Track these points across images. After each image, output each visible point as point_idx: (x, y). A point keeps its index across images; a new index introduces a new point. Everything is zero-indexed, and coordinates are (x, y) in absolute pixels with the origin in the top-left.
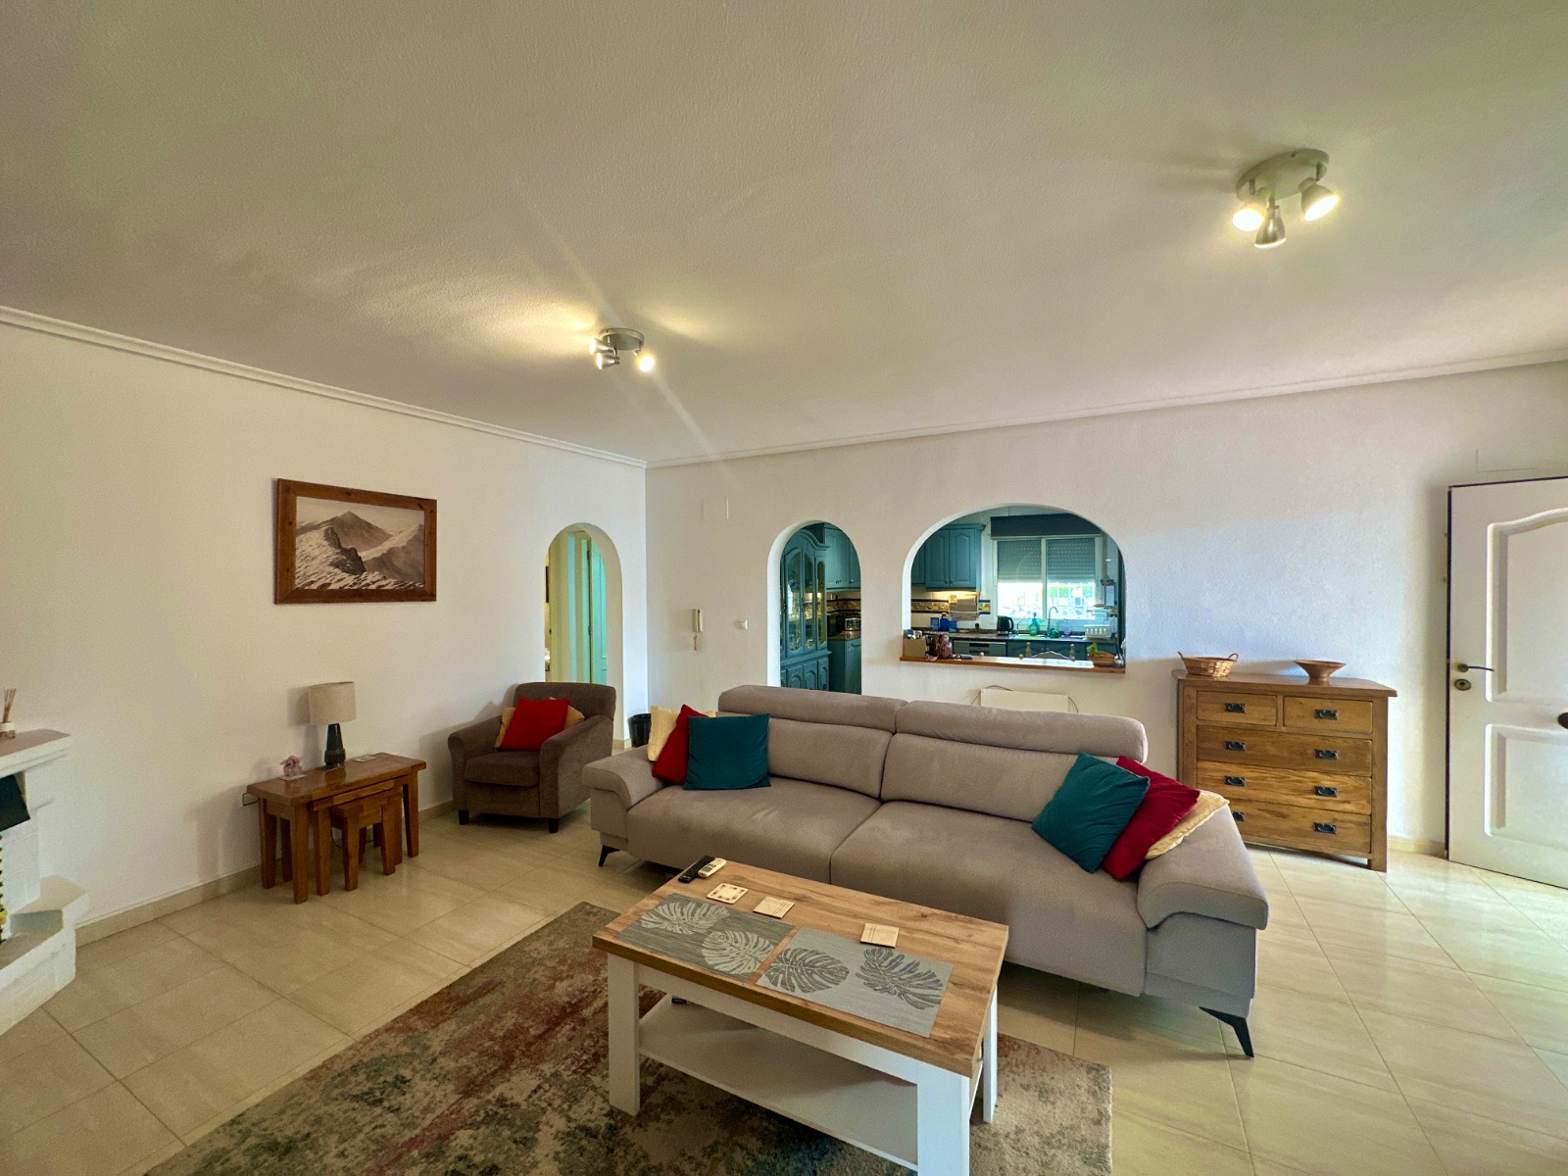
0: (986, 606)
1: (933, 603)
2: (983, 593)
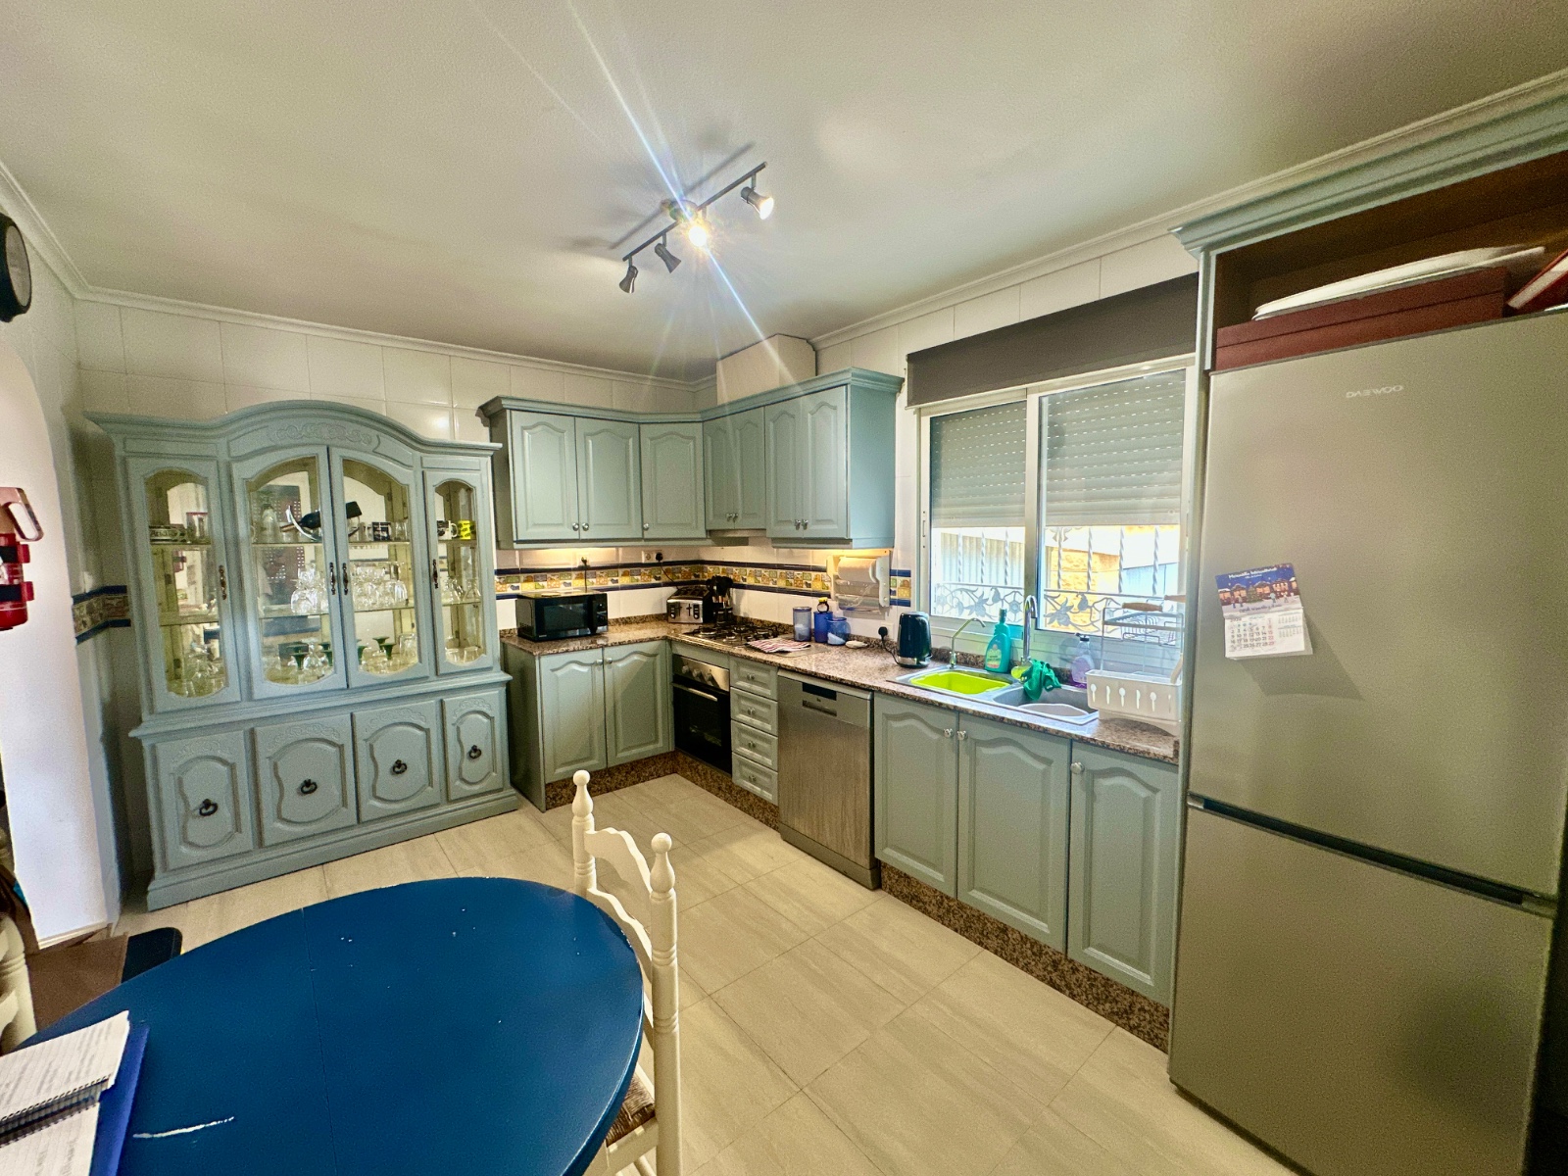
0: (904, 585)
2: (897, 553)
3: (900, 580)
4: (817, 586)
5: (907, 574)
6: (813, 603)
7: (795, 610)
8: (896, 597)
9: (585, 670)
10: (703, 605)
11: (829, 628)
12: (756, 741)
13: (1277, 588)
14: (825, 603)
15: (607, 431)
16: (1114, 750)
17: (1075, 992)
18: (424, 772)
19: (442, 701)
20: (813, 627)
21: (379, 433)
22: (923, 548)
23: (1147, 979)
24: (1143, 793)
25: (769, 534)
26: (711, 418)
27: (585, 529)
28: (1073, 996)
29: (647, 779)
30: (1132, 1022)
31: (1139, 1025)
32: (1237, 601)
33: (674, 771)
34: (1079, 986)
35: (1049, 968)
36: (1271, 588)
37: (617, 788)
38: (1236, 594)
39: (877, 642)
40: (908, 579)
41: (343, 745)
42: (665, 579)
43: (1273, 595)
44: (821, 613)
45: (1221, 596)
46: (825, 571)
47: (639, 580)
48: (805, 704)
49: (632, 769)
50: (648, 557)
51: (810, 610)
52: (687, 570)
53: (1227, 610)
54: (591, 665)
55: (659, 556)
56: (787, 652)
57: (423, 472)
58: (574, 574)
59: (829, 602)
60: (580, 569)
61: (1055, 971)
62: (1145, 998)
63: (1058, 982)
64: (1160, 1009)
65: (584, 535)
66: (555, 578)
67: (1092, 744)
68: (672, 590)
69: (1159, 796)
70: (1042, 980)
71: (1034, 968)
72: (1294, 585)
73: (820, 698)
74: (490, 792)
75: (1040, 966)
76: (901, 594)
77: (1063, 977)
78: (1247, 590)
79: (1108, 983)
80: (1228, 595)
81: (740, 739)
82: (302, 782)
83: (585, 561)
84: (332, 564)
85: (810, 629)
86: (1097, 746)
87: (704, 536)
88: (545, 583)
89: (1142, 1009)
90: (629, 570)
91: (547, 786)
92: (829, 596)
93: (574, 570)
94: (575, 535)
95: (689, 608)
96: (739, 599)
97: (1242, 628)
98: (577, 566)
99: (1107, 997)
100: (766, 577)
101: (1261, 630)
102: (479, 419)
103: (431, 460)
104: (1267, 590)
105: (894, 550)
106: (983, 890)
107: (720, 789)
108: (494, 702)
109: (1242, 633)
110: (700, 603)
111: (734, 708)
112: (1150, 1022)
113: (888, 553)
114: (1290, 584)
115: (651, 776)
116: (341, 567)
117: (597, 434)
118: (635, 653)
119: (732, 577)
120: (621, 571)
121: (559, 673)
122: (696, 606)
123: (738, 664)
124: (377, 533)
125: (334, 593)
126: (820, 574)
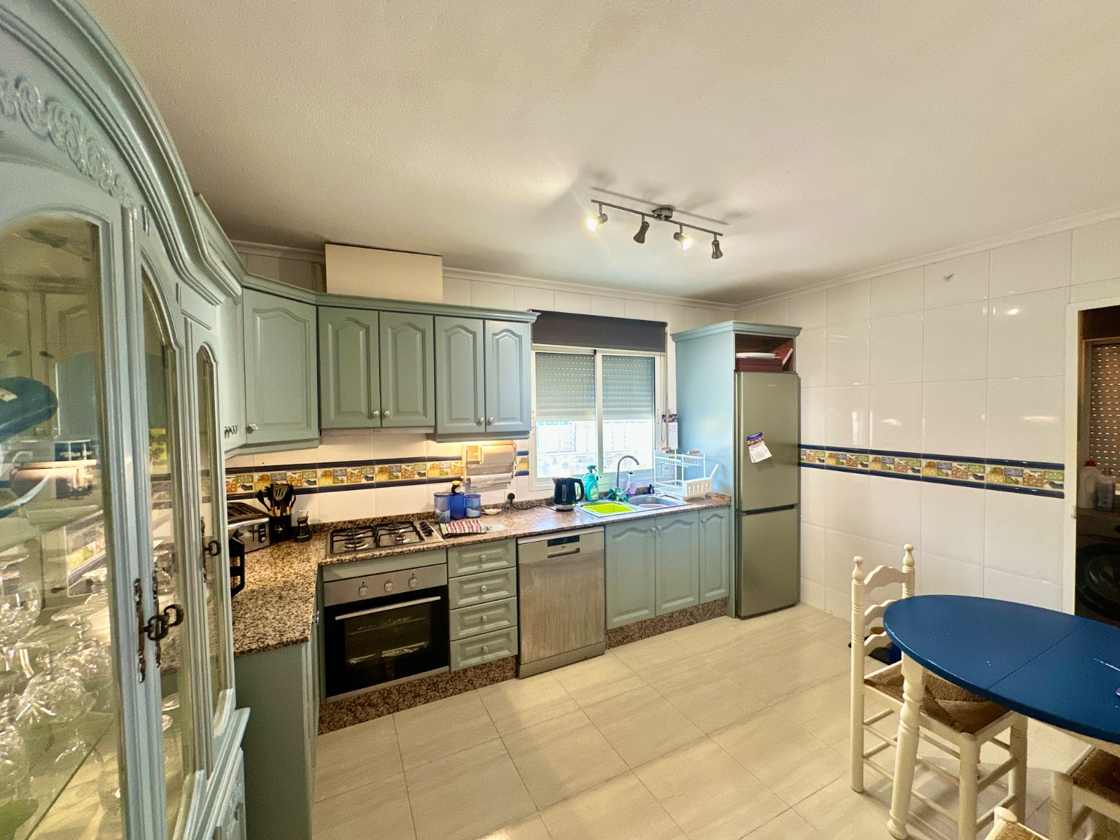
0: (522, 461)
1: (429, 464)
3: (519, 458)
4: (434, 474)
5: (526, 453)
6: (446, 488)
7: (436, 496)
11: (464, 506)
13: (759, 440)
14: (459, 485)
22: (533, 434)
23: (723, 591)
24: (719, 520)
31: (717, 613)
35: (689, 617)
39: (507, 505)
40: (526, 457)
46: (460, 459)
48: (550, 557)
51: (446, 494)
61: (692, 616)
63: (692, 621)
64: (725, 601)
69: (724, 519)
72: (762, 440)
73: (564, 545)
75: (686, 620)
76: (522, 468)
81: (463, 623)
89: (718, 605)
100: (353, 476)
107: (416, 696)
112: (720, 608)
122: (262, 526)
126: (438, 462)
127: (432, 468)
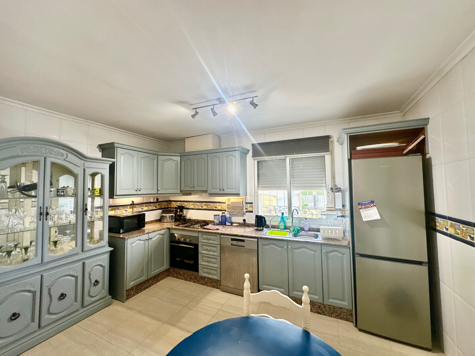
0: (250, 207)
2: (248, 197)
3: (249, 205)
4: (219, 208)
5: (252, 203)
6: (220, 213)
7: (215, 215)
8: (248, 210)
9: (142, 242)
10: (175, 215)
11: (226, 221)
12: (209, 259)
13: (371, 205)
14: (224, 213)
15: (148, 157)
16: (334, 245)
17: (325, 313)
18: (73, 296)
19: (84, 262)
20: (220, 220)
21: (68, 153)
22: (256, 195)
23: (346, 303)
24: (341, 255)
25: (208, 192)
26: (184, 155)
27: (140, 191)
28: (325, 315)
29: (159, 281)
30: (341, 317)
31: (343, 317)
32: (363, 208)
33: (168, 276)
34: (327, 311)
35: (318, 309)
36: (370, 205)
37: (150, 286)
38: (362, 207)
39: (242, 224)
40: (252, 205)
41: (35, 291)
42: (158, 207)
43: (370, 207)
44: (223, 216)
45: (359, 207)
46: (225, 203)
47: (150, 208)
48: (232, 245)
49: (155, 278)
50: (154, 200)
51: (219, 215)
52: (165, 204)
53: (361, 210)
54: (144, 240)
55: (157, 199)
56: (218, 229)
57: (84, 169)
58: (129, 207)
59: (225, 212)
60: (131, 205)
61: (319, 309)
62: (344, 309)
63: (320, 312)
64: (349, 310)
65: (139, 193)
66: (122, 209)
67: (328, 245)
68: (160, 211)
69: (345, 255)
70: (316, 313)
71: (313, 310)
72: (375, 205)
73: (238, 242)
74: (100, 299)
75: (315, 309)
76: (250, 209)
77: (322, 310)
78: (365, 206)
79: (334, 308)
80: (361, 207)
81: (203, 260)
82: (11, 314)
83: (133, 202)
84: (41, 207)
85: (219, 222)
86: (329, 245)
87: (180, 192)
88: (118, 211)
89: (344, 312)
90: (147, 204)
91: (126, 291)
92: (225, 211)
93: (129, 205)
94: (136, 193)
95: (170, 217)
96: (187, 213)
97: (365, 214)
98: (130, 204)
99: (334, 312)
100: (198, 206)
101: (370, 214)
102: (98, 149)
103: (87, 164)
104: (369, 206)
105: (247, 197)
106: (297, 291)
107: (191, 279)
108: (105, 260)
109: (366, 215)
110: (174, 215)
111: (200, 250)
112: (346, 315)
113: (245, 197)
114: (374, 205)
115: (161, 279)
116: (45, 208)
117: (144, 158)
118: (159, 234)
119: (184, 206)
120: (144, 205)
121: (133, 245)
122: (172, 216)
123: (202, 234)
124: (59, 193)
125: (40, 220)
126: (220, 204)
127: (219, 206)
